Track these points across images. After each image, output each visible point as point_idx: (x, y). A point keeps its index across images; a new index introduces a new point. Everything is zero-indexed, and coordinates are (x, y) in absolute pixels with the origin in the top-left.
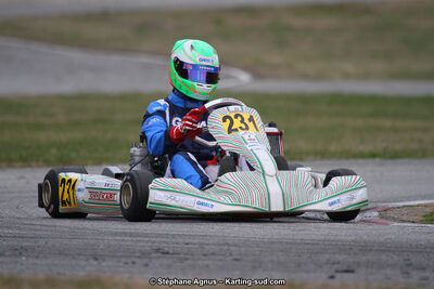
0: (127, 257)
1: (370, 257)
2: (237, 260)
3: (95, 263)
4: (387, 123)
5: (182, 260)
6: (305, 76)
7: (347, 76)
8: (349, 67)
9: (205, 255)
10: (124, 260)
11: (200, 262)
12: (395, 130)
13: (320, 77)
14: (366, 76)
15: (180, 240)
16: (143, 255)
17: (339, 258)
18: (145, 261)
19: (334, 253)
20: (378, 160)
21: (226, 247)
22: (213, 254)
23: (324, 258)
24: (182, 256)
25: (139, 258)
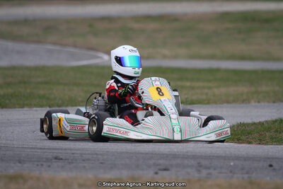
0: (40, 161)
1: (179, 161)
2: (101, 163)
3: (19, 165)
4: (188, 84)
7: (165, 57)
8: (166, 52)
9: (84, 160)
10: (36, 163)
11: (81, 165)
12: (192, 88)
14: (176, 57)
15: (69, 151)
16: (48, 160)
17: (161, 162)
18: (49, 164)
19: (158, 159)
21: (95, 156)
22: (88, 160)
23: (151, 162)
24: (70, 161)
25: (45, 162)
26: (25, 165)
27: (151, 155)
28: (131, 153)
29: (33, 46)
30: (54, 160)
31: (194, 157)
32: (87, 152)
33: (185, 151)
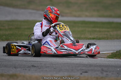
0: (24, 67)
1: (92, 68)
2: (55, 69)
3: (15, 69)
4: (98, 29)
5: (39, 68)
6: (75, 16)
7: (87, 16)
8: (87, 14)
9: (46, 67)
10: (23, 68)
11: (45, 69)
12: (100, 31)
13: (79, 16)
14: (92, 16)
15: (39, 63)
16: (29, 67)
17: (84, 68)
18: (29, 69)
19: (82, 67)
20: (95, 40)
21: (52, 65)
22: (48, 67)
23: (79, 68)
24: (40, 67)
25: (27, 68)
26: (17, 69)
27: (79, 65)
28: (69, 64)
29: (23, 10)
30: (32, 67)
31: (100, 66)
32: (48, 63)
33: (95, 63)
